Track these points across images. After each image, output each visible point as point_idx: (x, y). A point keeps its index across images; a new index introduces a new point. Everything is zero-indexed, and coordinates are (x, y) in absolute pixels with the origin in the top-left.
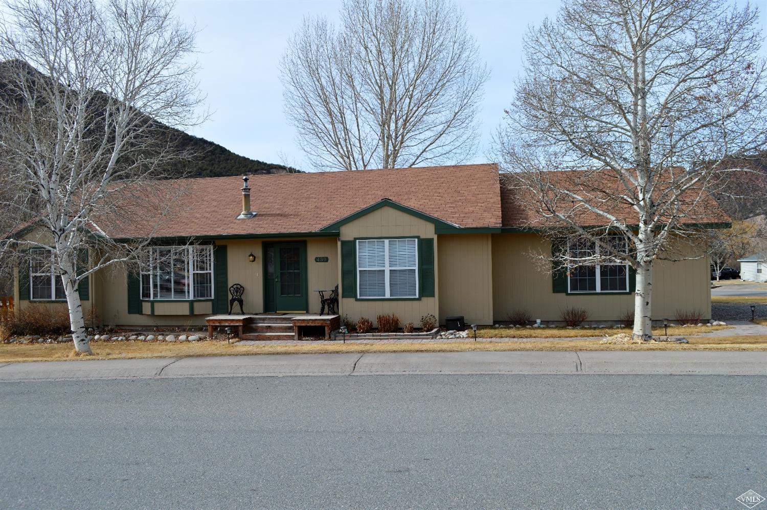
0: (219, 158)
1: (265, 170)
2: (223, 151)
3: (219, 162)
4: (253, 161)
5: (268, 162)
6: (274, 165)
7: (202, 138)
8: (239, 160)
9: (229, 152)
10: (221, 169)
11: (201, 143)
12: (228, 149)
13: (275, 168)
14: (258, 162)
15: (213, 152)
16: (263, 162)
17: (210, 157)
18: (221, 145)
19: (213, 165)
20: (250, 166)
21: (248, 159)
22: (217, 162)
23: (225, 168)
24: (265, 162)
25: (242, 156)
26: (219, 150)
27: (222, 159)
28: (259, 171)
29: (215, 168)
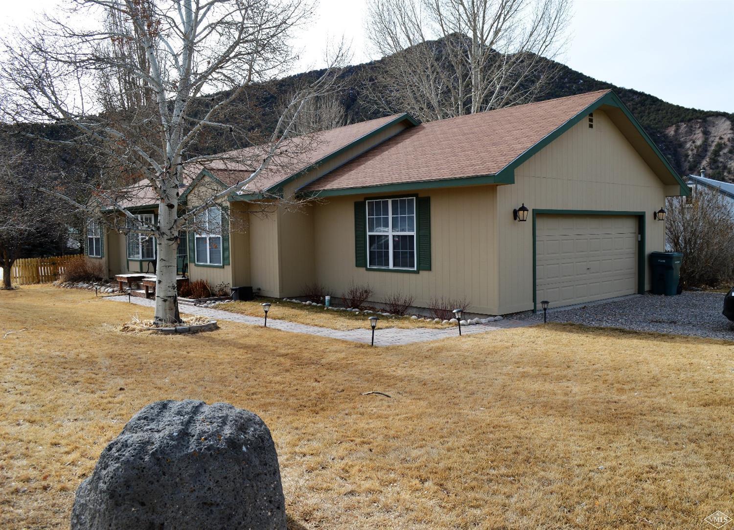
0: (649, 109)
1: (700, 119)
2: (654, 100)
3: (649, 113)
4: (688, 110)
5: (706, 110)
6: (712, 112)
7: (632, 89)
8: (672, 109)
9: (661, 101)
10: (651, 121)
11: (630, 95)
12: (660, 98)
13: (713, 115)
14: (694, 110)
15: (642, 103)
16: (699, 110)
17: (639, 109)
18: (652, 95)
19: (642, 117)
20: (683, 115)
21: (683, 108)
22: (646, 114)
23: (655, 120)
24: (701, 109)
25: (676, 104)
26: (649, 100)
27: (652, 109)
28: (693, 121)
29: (643, 120)
